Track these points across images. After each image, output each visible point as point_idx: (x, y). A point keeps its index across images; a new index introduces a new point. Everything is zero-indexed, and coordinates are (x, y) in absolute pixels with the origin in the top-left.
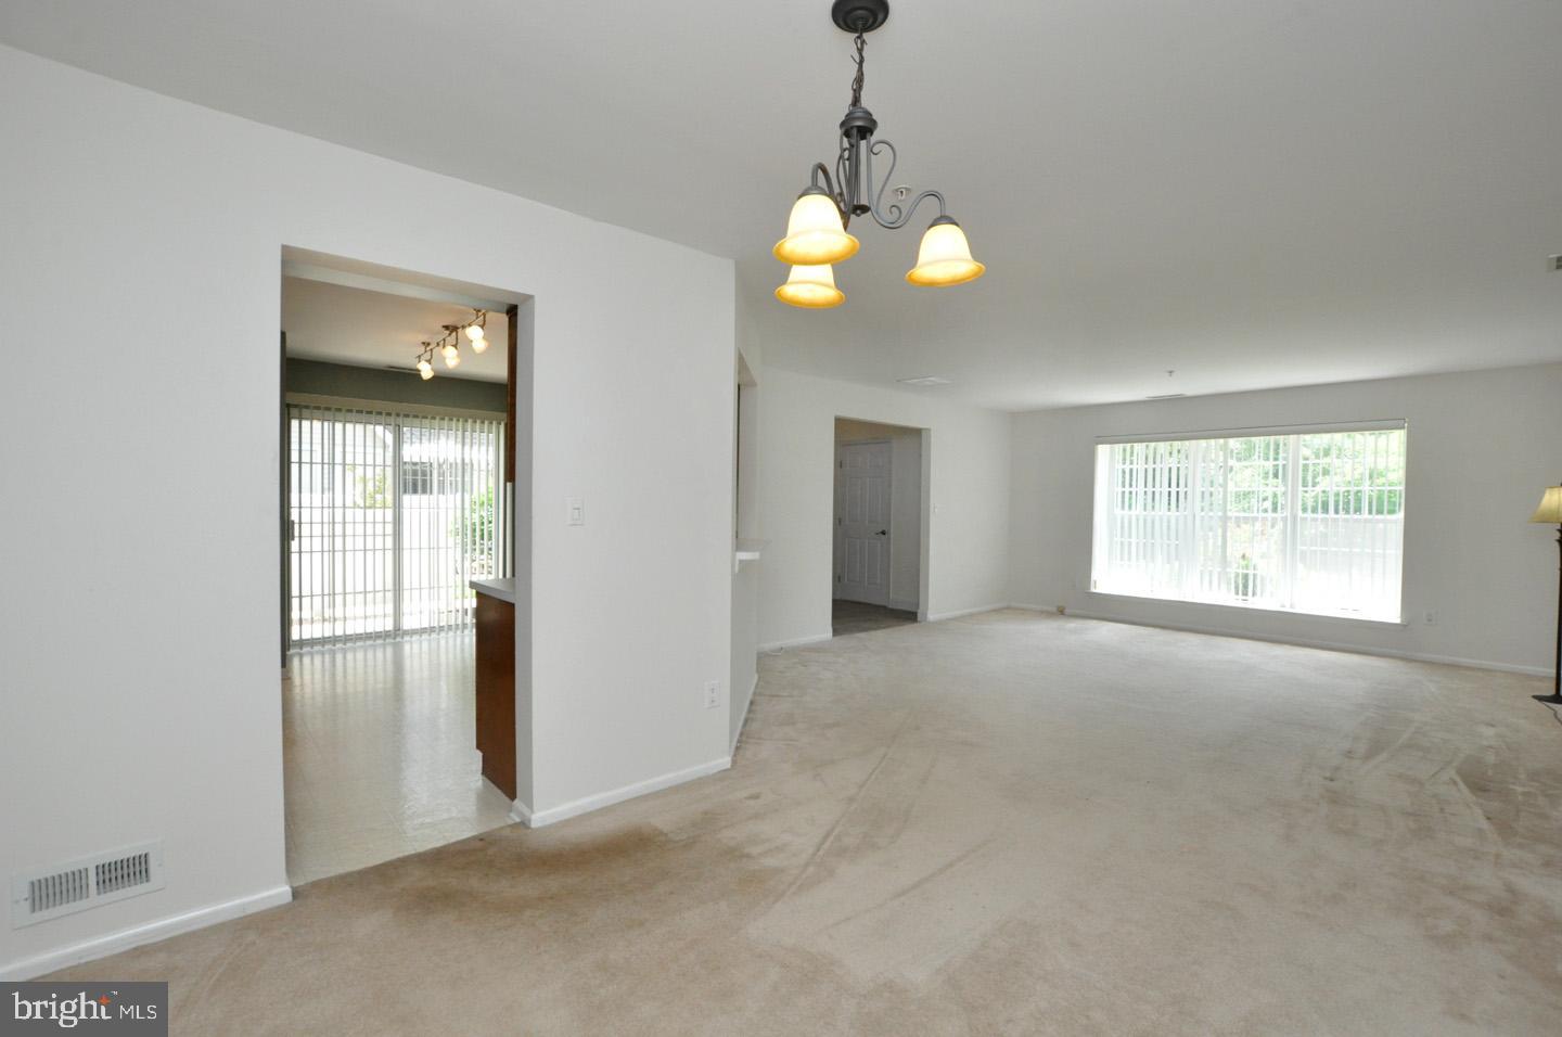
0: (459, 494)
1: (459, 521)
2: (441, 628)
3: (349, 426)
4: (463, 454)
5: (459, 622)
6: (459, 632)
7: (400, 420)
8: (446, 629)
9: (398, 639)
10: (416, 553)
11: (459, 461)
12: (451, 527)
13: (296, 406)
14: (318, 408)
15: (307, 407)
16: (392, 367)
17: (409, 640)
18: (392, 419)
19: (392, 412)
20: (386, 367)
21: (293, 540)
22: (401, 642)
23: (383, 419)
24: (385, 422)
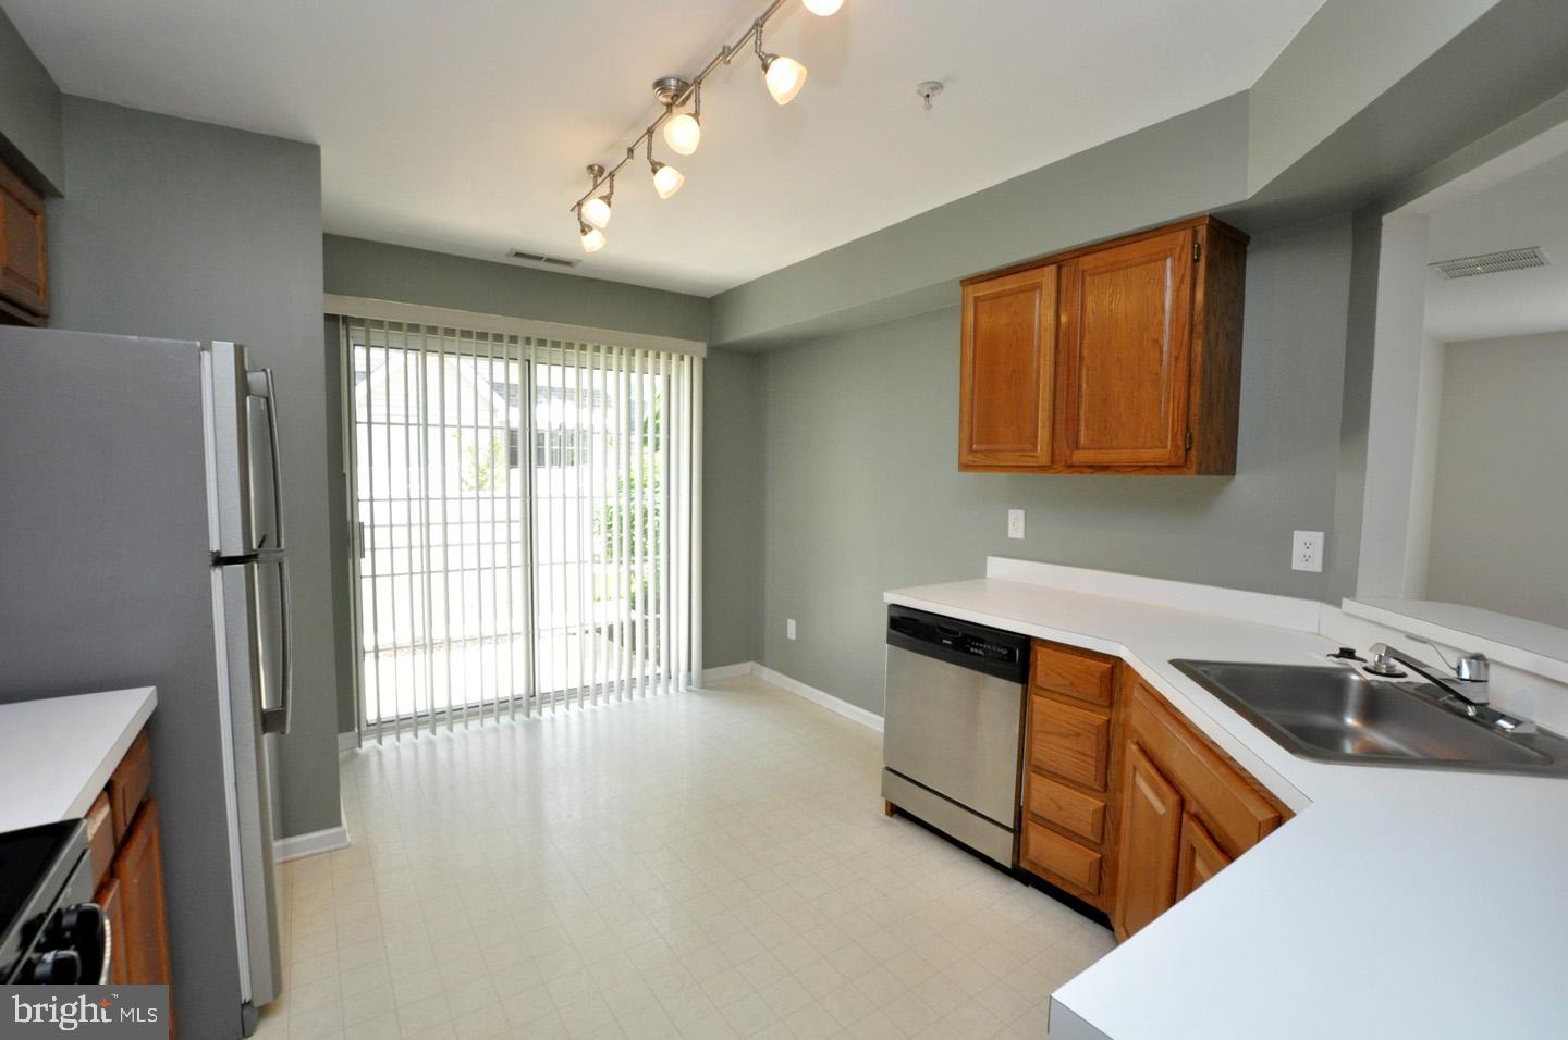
3: (450, 360)
5: (624, 677)
7: (532, 351)
9: (534, 713)
13: (360, 322)
14: (397, 326)
15: (379, 324)
16: (518, 254)
17: (550, 712)
18: (518, 349)
19: (519, 335)
20: (507, 255)
21: (363, 556)
22: (538, 717)
23: (504, 347)
24: (508, 353)
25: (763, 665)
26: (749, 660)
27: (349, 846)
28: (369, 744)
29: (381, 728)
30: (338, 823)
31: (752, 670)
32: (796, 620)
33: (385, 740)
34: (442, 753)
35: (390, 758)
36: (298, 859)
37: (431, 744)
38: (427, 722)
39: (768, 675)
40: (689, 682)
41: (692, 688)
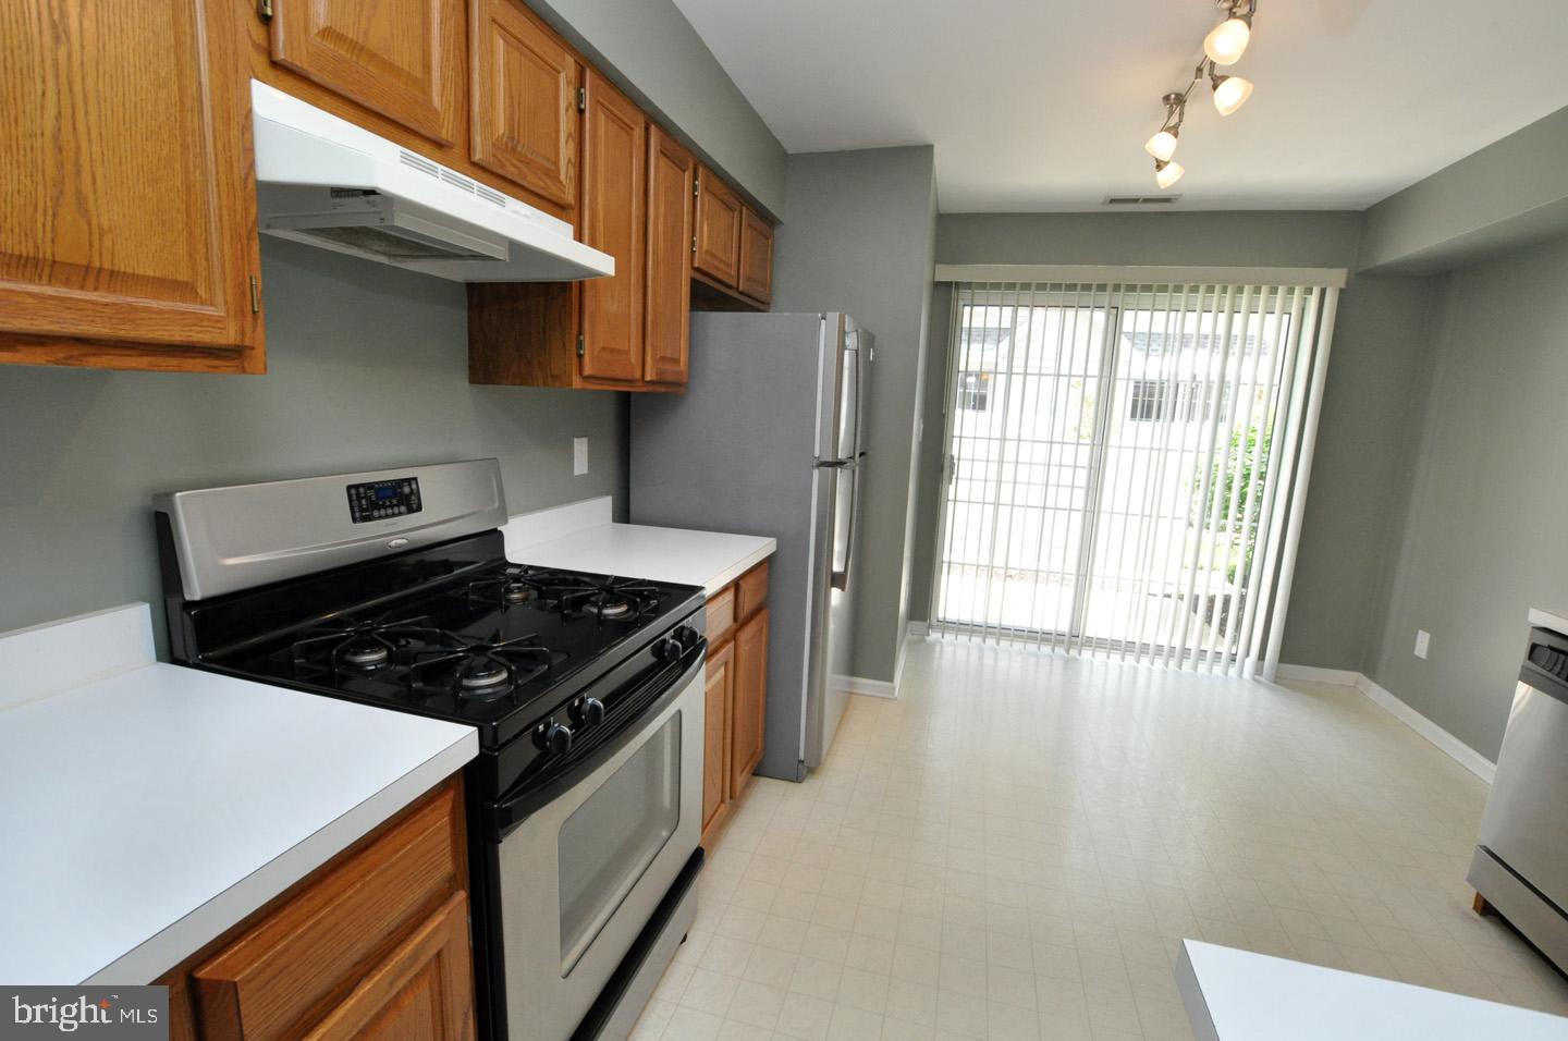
0: (1209, 423)
1: (1203, 466)
2: (1145, 648)
3: (1039, 312)
4: (1224, 368)
5: (1177, 643)
6: (1172, 663)
8: (1151, 651)
9: (1074, 652)
10: (1119, 521)
11: (1215, 377)
12: (1187, 475)
13: (969, 285)
14: (996, 286)
15: (983, 286)
16: (1113, 201)
17: (1091, 656)
18: (1105, 298)
19: (1108, 283)
20: (1103, 203)
21: (950, 483)
22: (1077, 657)
23: (1089, 297)
24: (1094, 302)
25: (1370, 678)
26: (1354, 669)
27: (896, 699)
28: (934, 636)
29: (947, 626)
30: (890, 678)
31: (1357, 682)
32: (1431, 634)
33: (946, 636)
34: (988, 661)
35: (948, 650)
36: (861, 695)
37: (981, 650)
38: (981, 632)
39: (1376, 694)
40: (1258, 671)
41: (1262, 679)
